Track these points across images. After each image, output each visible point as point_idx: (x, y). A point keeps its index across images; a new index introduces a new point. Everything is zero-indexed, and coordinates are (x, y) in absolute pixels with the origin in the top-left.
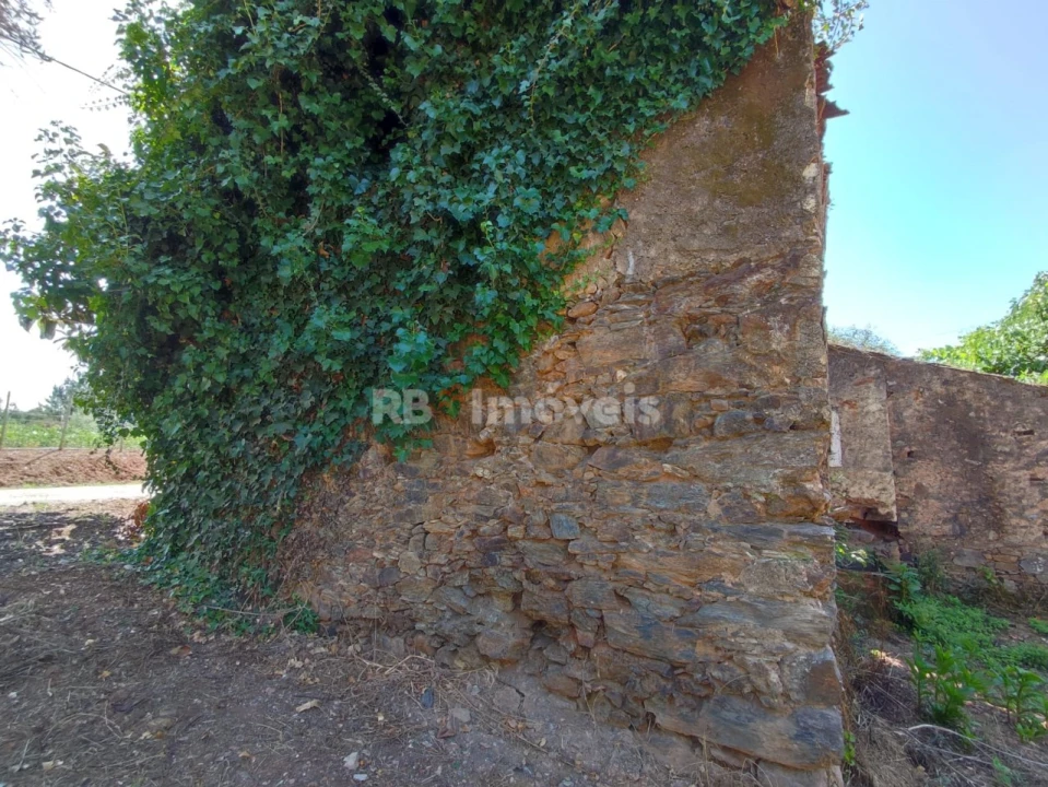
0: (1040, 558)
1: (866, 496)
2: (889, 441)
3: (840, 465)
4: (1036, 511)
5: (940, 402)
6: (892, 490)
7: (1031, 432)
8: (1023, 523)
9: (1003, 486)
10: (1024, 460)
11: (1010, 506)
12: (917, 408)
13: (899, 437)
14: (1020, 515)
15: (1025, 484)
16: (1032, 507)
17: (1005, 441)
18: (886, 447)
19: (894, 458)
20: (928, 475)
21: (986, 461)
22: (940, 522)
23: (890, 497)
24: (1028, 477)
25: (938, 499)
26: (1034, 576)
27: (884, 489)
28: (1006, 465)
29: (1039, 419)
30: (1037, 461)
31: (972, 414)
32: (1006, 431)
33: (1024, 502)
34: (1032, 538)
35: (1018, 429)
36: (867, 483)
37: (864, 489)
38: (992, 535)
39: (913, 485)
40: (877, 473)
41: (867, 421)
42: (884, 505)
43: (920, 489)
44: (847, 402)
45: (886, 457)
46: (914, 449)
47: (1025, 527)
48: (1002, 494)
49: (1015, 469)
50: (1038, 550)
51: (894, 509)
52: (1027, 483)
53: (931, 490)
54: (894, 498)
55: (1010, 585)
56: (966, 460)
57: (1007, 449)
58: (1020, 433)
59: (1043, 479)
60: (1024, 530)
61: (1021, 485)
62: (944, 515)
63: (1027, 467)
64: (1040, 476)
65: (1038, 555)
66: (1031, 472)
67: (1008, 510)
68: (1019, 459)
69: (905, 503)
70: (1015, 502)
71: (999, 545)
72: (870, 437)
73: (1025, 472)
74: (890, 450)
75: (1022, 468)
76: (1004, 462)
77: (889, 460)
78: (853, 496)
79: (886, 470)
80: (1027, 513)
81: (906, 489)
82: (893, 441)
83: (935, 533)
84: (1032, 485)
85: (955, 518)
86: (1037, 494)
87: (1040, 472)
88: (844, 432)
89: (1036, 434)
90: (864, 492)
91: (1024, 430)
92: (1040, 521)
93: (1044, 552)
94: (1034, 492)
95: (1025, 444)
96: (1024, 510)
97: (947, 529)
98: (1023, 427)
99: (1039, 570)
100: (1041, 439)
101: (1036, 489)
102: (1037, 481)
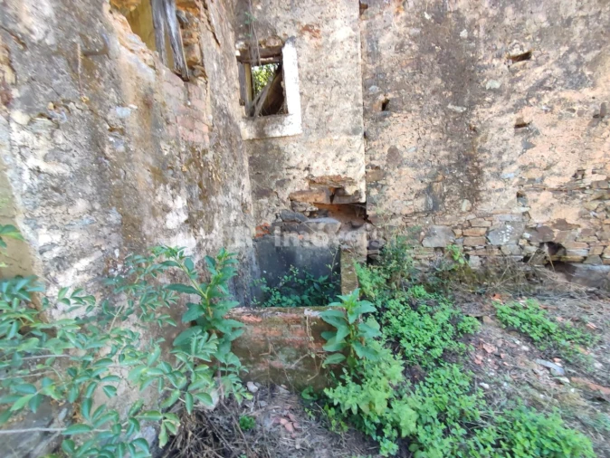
0: (508, 226)
1: (332, 172)
2: (360, 87)
3: (300, 131)
4: (515, 167)
5: (427, 17)
6: (362, 160)
7: (526, 56)
8: (500, 185)
9: (484, 140)
10: (515, 98)
11: (489, 165)
12: (398, 28)
13: (374, 79)
14: (497, 176)
15: (509, 133)
16: (512, 163)
17: (496, 71)
18: (356, 97)
19: (365, 112)
20: (404, 133)
21: (471, 106)
22: (413, 196)
23: (358, 172)
24: (514, 122)
25: (413, 166)
26: (499, 247)
27: (352, 161)
28: (493, 109)
29: (541, 33)
30: (527, 99)
31: (464, 34)
32: (499, 57)
33: (505, 158)
34: (505, 203)
35: (514, 52)
36: (332, 154)
37: (330, 163)
38: (466, 205)
39: (386, 151)
40: (344, 138)
41: (333, 59)
42: (352, 182)
43: (393, 153)
44: (307, 28)
45: (356, 113)
46: (390, 96)
47: (500, 190)
48: (482, 150)
49: (502, 113)
50: (508, 217)
51: (362, 186)
52: (512, 131)
53: (405, 155)
54: (363, 171)
55: (475, 262)
56: (450, 106)
57: (497, 85)
60: (498, 194)
61: (504, 136)
62: (419, 186)
63: (516, 108)
65: (507, 222)
66: (518, 115)
67: (487, 171)
68: (508, 98)
69: (376, 176)
70: (495, 160)
71: (471, 217)
72: (337, 83)
73: (512, 115)
74: (361, 101)
75: (510, 111)
76: (491, 104)
77: (360, 117)
78: (317, 174)
79: (355, 132)
80: (505, 172)
81: (377, 156)
82: (366, 87)
83: (406, 211)
84: (516, 134)
85: (429, 189)
86: (519, 146)
87: (528, 114)
88: (307, 78)
89: (533, 58)
90: (329, 167)
91: (520, 53)
92: (517, 180)
93: (515, 219)
94: (517, 143)
95: (518, 75)
96: (502, 168)
97: (420, 203)
98: (522, 48)
99: (505, 240)
100: (538, 64)
101: (519, 139)
102: (522, 127)
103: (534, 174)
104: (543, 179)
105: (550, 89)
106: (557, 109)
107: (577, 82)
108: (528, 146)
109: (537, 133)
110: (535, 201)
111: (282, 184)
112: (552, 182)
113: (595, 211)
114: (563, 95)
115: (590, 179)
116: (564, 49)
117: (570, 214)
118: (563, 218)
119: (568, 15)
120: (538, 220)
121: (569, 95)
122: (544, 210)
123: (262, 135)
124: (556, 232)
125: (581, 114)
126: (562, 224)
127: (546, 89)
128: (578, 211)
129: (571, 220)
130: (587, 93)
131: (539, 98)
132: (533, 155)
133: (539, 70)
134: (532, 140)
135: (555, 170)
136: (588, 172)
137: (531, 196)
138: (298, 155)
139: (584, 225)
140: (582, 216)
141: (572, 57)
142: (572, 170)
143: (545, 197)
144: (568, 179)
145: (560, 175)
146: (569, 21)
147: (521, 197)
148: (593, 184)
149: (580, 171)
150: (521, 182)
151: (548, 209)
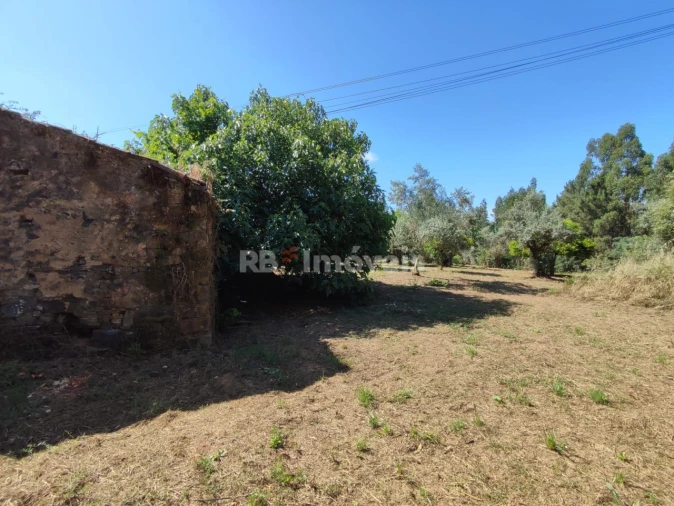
0: (21, 301)
4: (21, 253)
7: (25, 172)
8: (8, 266)
10: (16, 201)
14: (5, 259)
15: (13, 226)
16: (19, 249)
24: (18, 218)
26: (14, 319)
29: (34, 158)
30: (28, 202)
33: (12, 244)
34: (15, 281)
35: (13, 167)
47: (9, 270)
49: (5, 210)
50: (20, 293)
52: (16, 224)
58: (16, 172)
59: (31, 221)
60: (7, 274)
61: (10, 227)
63: (18, 208)
64: (28, 217)
65: (21, 297)
66: (21, 213)
68: (10, 200)
73: (15, 213)
75: (12, 209)
80: (13, 256)
84: (20, 227)
86: (24, 237)
87: (29, 213)
89: (29, 173)
91: (17, 169)
92: (24, 263)
93: (26, 294)
94: (23, 234)
95: (18, 184)
96: (10, 253)
98: (19, 166)
99: (19, 312)
100: (33, 179)
101: (24, 231)
102: (25, 222)
103: (39, 258)
104: (48, 262)
105: (46, 197)
106: (54, 212)
107: (70, 196)
108: (32, 237)
109: (39, 228)
110: (44, 280)
112: (58, 265)
113: (99, 287)
114: (58, 202)
115: (90, 264)
116: (54, 172)
117: (77, 290)
118: (70, 293)
119: (55, 150)
120: (48, 295)
121: (62, 203)
122: (50, 287)
124: (67, 304)
125: (74, 217)
126: (70, 297)
127: (43, 196)
128: (83, 287)
129: (78, 294)
130: (76, 203)
131: (38, 203)
132: (37, 244)
133: (36, 183)
134: (35, 232)
135: (59, 256)
136: (88, 258)
137: (39, 276)
139: (90, 299)
140: (85, 291)
141: (62, 178)
142: (73, 256)
143: (52, 277)
144: (70, 263)
145: (63, 260)
146: (56, 155)
147: (31, 276)
148: (93, 268)
149: (80, 258)
150: (29, 264)
151: (55, 287)
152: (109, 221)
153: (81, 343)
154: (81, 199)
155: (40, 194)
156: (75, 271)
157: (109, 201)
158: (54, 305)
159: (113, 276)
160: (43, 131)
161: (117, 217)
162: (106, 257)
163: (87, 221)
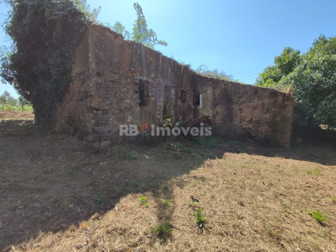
0: (238, 128)
1: (207, 115)
3: (202, 108)
5: (223, 90)
6: (212, 113)
7: (241, 97)
9: (234, 111)
10: (238, 104)
11: (234, 116)
12: (219, 92)
13: (214, 100)
14: (236, 118)
15: (238, 110)
16: (239, 115)
17: (235, 99)
18: (211, 102)
19: (213, 105)
20: (219, 109)
21: (231, 105)
22: (220, 120)
23: (211, 115)
25: (221, 115)
26: (237, 132)
27: (210, 113)
29: (243, 93)
30: (241, 104)
31: (230, 93)
32: (236, 97)
33: (237, 114)
34: (238, 123)
36: (207, 112)
38: (230, 123)
40: (209, 109)
41: (208, 96)
42: (209, 117)
43: (217, 112)
44: (204, 91)
45: (211, 105)
46: (217, 103)
48: (233, 113)
49: (237, 106)
50: (238, 126)
51: (212, 118)
53: (219, 113)
55: (232, 134)
56: (227, 105)
57: (235, 102)
58: (239, 97)
60: (236, 121)
63: (239, 106)
69: (214, 116)
71: (231, 125)
72: (208, 100)
76: (234, 105)
78: (204, 115)
79: (211, 108)
81: (214, 113)
83: (219, 123)
85: (223, 119)
86: (240, 113)
87: (241, 107)
88: (203, 99)
90: (206, 114)
93: (240, 126)
94: (239, 112)
95: (239, 100)
96: (237, 116)
97: (222, 122)
99: (238, 130)
102: (240, 109)
103: (243, 118)
104: (245, 119)
106: (247, 106)
107: (250, 102)
108: (241, 113)
109: (243, 110)
111: (198, 116)
112: (247, 120)
113: (256, 126)
115: (254, 119)
116: (247, 96)
120: (244, 127)
121: (248, 104)
122: (245, 125)
123: (195, 108)
124: (248, 130)
125: (251, 107)
126: (249, 128)
129: (251, 127)
130: (252, 104)
131: (243, 104)
132: (242, 114)
133: (243, 99)
137: (243, 122)
138: (201, 112)
139: (254, 129)
140: (253, 127)
141: (249, 98)
142: (250, 118)
143: (245, 123)
144: (250, 119)
145: (248, 118)
146: (248, 92)
147: (241, 122)
148: (255, 121)
149: (252, 118)
150: (241, 119)
151: (246, 125)
152: (259, 108)
153: (251, 140)
154: (253, 103)
155: (244, 102)
156: (250, 121)
157: (260, 102)
158: (245, 129)
159: (259, 123)
160: (245, 86)
161: (262, 107)
162: (258, 118)
163: (254, 108)
